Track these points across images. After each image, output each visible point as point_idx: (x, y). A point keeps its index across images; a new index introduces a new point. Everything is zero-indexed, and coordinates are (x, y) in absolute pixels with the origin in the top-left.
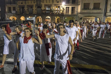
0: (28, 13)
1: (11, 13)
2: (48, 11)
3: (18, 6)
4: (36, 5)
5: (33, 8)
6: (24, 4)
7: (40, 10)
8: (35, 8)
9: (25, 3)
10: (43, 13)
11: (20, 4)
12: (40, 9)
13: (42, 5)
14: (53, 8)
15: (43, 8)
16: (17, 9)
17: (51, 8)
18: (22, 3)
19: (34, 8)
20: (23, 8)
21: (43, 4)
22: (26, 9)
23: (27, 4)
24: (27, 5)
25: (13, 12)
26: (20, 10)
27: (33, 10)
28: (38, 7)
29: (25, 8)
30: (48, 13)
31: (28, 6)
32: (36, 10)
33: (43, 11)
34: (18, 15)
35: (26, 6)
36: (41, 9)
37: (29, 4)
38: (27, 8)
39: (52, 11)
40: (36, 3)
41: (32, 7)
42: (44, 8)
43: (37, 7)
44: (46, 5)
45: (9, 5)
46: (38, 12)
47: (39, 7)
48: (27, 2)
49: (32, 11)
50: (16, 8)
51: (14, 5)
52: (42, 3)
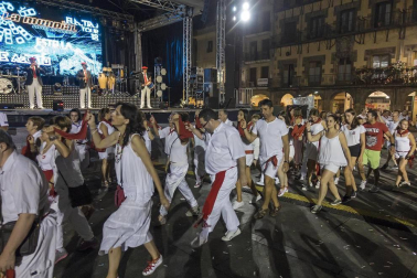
0: (306, 83)
1: (256, 85)
2: (379, 70)
3: (276, 63)
4: (335, 56)
5: (323, 67)
6: (294, 55)
7: (348, 70)
8: (331, 66)
9: (300, 52)
10: (360, 82)
11: (285, 58)
12: (349, 66)
13: (356, 52)
14: (403, 60)
15: (360, 63)
16: (274, 72)
17: (393, 61)
18: (288, 54)
19: (328, 66)
20: (291, 66)
21: (360, 50)
22: (300, 70)
23: (305, 54)
24: (304, 59)
25: (262, 82)
26: (281, 74)
27: (322, 71)
28: (341, 62)
29: (296, 70)
30: (376, 80)
31: (309, 61)
32: (332, 70)
33: (358, 73)
34: (276, 89)
35: (300, 62)
36: (353, 69)
37: (311, 55)
38: (303, 69)
39: (398, 72)
40: (334, 50)
41: (319, 62)
42: (365, 63)
43: (338, 60)
44: (370, 54)
45: (252, 64)
46: (342, 78)
47: (346, 59)
48: (304, 47)
49: (321, 75)
50: (270, 70)
51: (266, 63)
52: (356, 47)
